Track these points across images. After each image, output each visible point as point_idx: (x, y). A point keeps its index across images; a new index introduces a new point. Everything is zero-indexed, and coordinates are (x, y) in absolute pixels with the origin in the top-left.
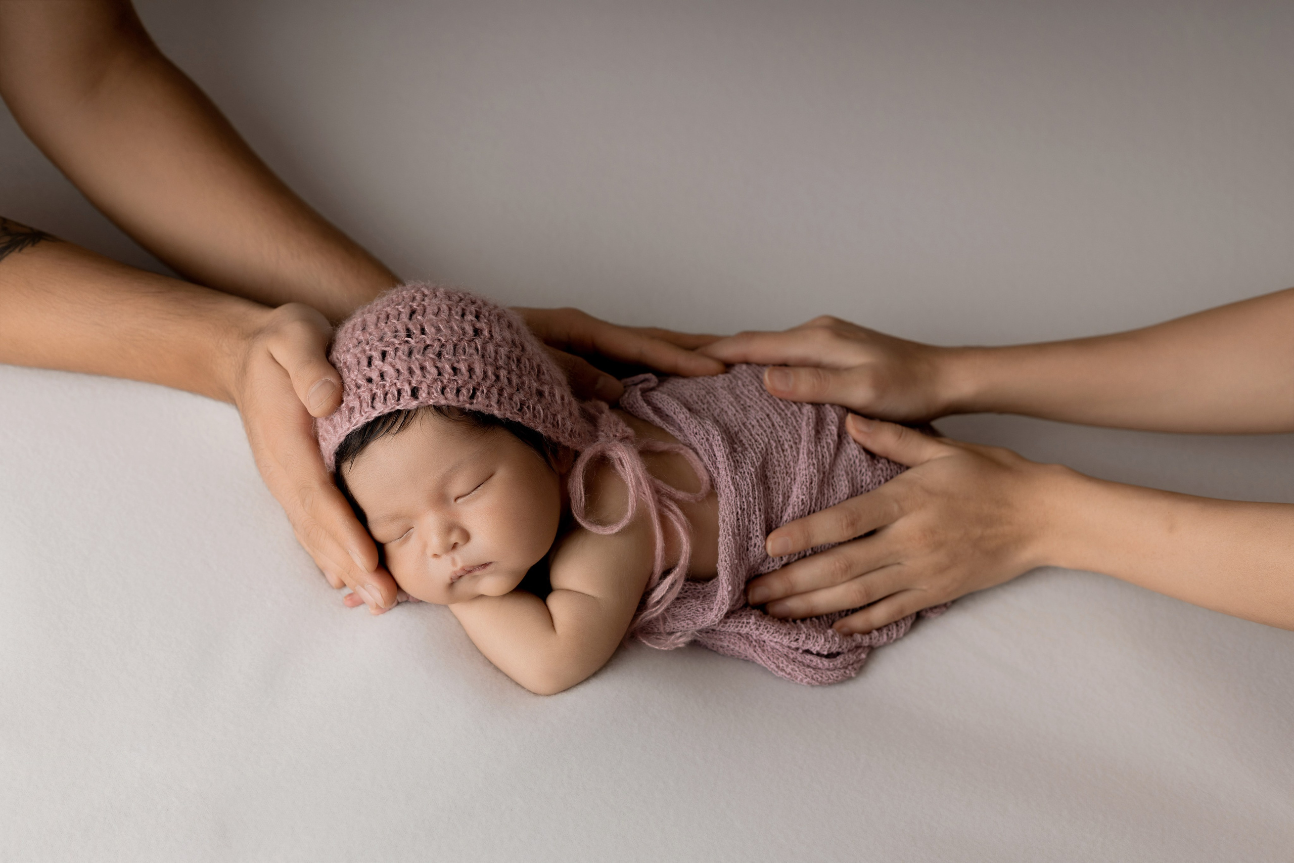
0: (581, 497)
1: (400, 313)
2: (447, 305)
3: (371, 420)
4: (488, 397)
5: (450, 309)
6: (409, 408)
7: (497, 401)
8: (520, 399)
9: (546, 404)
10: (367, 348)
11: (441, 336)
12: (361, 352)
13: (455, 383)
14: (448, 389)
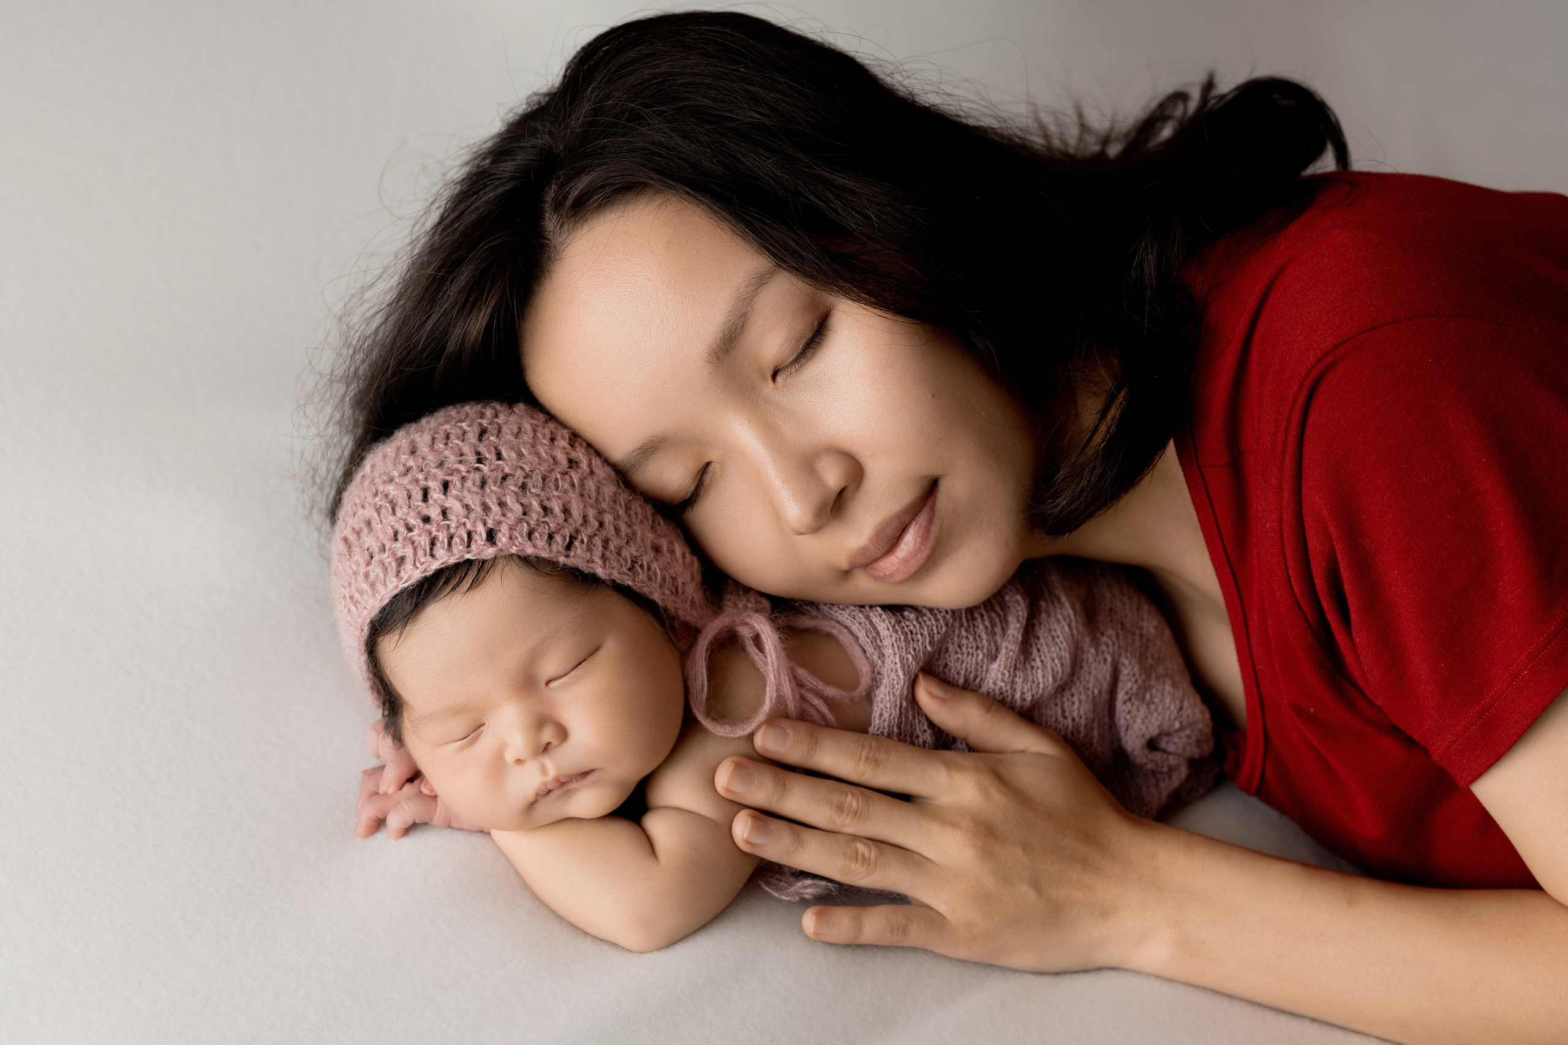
0: (703, 685)
1: (465, 433)
2: (531, 425)
3: (428, 574)
4: (589, 550)
5: (535, 431)
6: (483, 557)
7: (601, 555)
8: (630, 554)
9: (664, 562)
10: (421, 476)
11: (524, 463)
12: (410, 483)
13: (546, 526)
14: (537, 534)
